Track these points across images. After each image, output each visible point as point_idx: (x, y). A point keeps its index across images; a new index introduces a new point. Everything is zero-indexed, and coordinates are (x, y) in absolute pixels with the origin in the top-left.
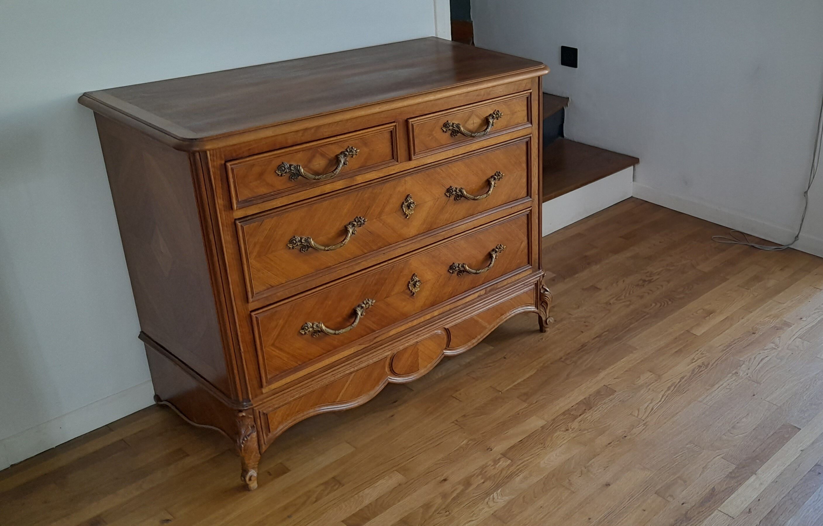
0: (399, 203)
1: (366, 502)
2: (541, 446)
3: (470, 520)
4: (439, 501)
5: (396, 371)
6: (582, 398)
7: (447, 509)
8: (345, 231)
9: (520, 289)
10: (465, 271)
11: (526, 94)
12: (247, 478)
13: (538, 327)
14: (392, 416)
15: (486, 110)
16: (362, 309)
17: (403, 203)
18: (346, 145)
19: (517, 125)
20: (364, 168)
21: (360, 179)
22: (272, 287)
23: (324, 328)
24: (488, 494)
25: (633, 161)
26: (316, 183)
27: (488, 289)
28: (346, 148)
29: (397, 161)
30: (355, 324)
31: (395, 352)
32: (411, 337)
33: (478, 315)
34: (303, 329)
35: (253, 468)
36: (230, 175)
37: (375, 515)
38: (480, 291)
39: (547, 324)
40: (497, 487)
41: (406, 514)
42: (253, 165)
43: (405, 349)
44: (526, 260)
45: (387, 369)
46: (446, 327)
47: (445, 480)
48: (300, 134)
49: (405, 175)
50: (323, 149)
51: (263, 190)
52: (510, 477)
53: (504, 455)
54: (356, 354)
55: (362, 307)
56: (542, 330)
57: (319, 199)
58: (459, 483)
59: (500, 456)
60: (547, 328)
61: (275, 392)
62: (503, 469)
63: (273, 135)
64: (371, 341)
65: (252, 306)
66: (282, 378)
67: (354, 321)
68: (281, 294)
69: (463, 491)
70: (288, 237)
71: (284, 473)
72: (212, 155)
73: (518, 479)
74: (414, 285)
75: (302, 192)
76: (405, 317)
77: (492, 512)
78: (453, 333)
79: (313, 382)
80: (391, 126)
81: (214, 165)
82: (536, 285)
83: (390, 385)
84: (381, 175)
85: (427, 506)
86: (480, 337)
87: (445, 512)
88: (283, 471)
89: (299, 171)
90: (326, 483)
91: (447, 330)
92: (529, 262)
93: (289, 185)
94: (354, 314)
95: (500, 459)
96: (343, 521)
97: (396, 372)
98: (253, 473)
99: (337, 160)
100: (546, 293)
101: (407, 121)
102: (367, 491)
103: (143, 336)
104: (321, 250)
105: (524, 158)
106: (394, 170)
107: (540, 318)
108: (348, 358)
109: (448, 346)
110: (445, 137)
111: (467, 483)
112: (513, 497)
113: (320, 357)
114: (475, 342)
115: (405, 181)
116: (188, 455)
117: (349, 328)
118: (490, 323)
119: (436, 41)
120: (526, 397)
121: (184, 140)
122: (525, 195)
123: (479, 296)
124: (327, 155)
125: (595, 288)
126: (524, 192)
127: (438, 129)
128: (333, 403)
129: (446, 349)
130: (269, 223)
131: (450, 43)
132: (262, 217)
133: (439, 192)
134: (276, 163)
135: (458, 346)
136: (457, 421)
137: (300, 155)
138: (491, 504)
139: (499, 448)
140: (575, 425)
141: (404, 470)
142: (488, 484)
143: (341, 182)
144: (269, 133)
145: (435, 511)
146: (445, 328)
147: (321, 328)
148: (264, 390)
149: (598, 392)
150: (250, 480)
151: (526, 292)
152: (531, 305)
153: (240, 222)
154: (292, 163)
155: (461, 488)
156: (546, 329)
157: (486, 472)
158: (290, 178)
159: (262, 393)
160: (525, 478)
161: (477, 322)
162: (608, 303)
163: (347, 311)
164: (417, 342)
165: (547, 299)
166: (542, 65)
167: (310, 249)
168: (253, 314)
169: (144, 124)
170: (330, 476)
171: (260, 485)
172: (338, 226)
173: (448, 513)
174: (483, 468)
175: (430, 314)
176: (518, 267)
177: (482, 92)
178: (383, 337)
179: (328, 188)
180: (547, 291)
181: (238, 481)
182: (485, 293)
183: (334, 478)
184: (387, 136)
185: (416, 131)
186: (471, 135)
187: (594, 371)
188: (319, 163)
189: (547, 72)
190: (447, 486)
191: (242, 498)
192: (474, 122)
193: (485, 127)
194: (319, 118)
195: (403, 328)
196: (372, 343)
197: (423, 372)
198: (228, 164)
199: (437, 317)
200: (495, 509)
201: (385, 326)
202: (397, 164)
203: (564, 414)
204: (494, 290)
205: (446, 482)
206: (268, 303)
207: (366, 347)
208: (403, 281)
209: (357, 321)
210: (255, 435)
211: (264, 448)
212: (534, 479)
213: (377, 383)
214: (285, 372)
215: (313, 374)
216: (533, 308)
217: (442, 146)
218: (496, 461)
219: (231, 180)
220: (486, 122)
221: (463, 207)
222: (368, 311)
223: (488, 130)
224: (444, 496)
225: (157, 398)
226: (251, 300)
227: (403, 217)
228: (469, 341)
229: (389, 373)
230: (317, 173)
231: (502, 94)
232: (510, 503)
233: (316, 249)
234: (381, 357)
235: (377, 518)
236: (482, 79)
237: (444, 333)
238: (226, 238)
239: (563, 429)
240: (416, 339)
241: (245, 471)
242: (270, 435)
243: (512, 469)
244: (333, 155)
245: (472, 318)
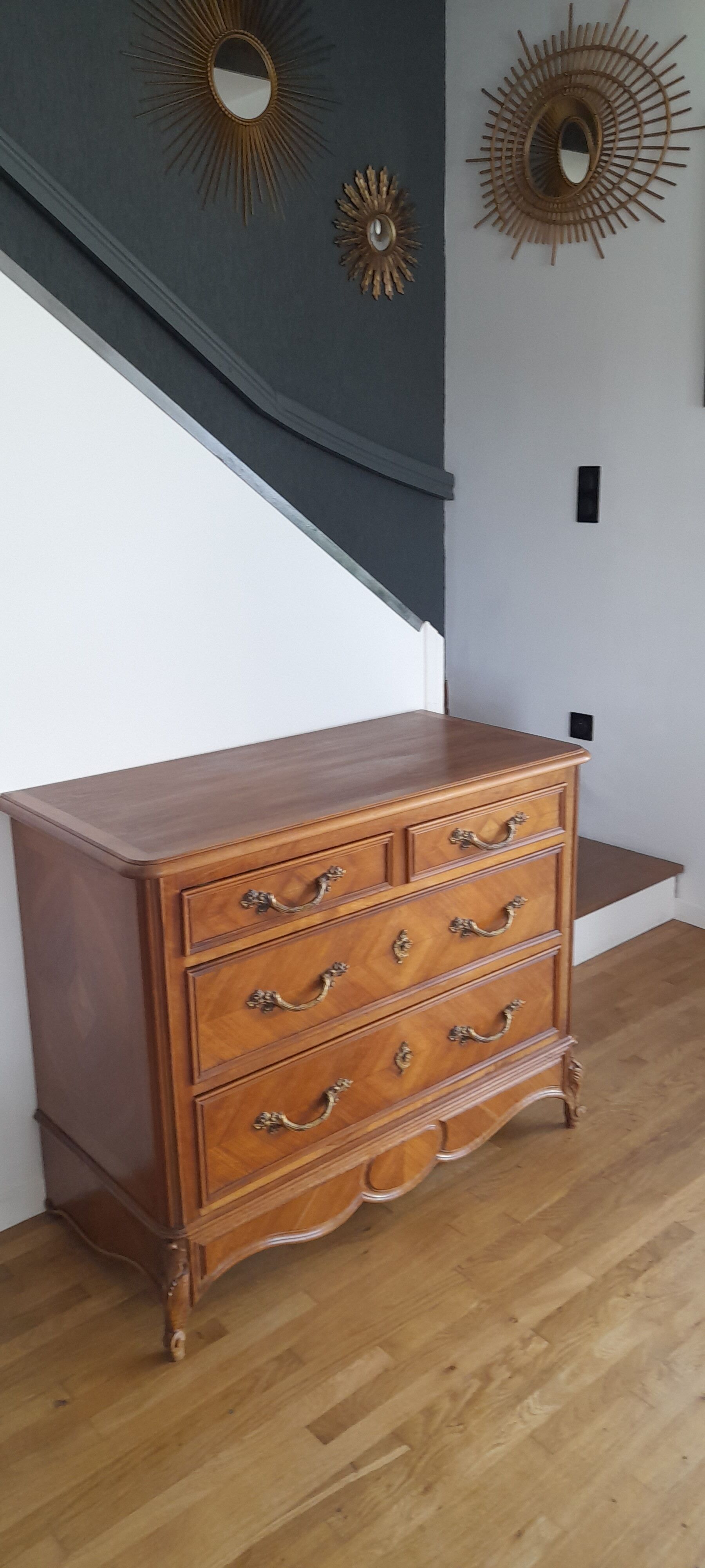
0: (390, 943)
1: (341, 1395)
2: (591, 1319)
3: (495, 1443)
4: (446, 1404)
5: (375, 1184)
6: (642, 1241)
7: (460, 1420)
8: (320, 982)
9: (542, 1063)
10: (470, 1038)
11: (558, 789)
12: (173, 1343)
13: (563, 1119)
14: (366, 1252)
15: (505, 811)
16: (336, 1094)
17: (395, 942)
18: (328, 864)
19: (546, 830)
20: (349, 894)
21: (343, 910)
22: (225, 1062)
23: (286, 1120)
24: (519, 1398)
25: (674, 869)
26: (291, 916)
27: (500, 1063)
28: (329, 868)
29: (391, 885)
30: (326, 1115)
31: (374, 1156)
32: (396, 1134)
33: (485, 1103)
34: (258, 1121)
35: (181, 1328)
36: (186, 909)
37: (353, 1420)
38: (487, 1065)
39: (577, 1116)
40: (533, 1386)
41: (399, 1423)
42: (214, 895)
43: (388, 1152)
44: (550, 1022)
45: (362, 1182)
46: (443, 1119)
47: (452, 1368)
48: (274, 851)
49: (401, 903)
50: (300, 870)
51: (223, 928)
52: (550, 1371)
53: (537, 1331)
54: (323, 1159)
55: (336, 1091)
56: (569, 1123)
57: (290, 939)
58: (474, 1375)
59: (529, 1333)
60: (576, 1121)
61: (217, 1214)
62: (537, 1358)
63: (243, 854)
64: (343, 1139)
65: (197, 1089)
66: (226, 1193)
67: (324, 1112)
68: (235, 1073)
69: (481, 1389)
70: (249, 991)
71: (221, 1336)
72: (166, 883)
73: (563, 1376)
74: (404, 1058)
75: (271, 930)
76: (389, 1103)
77: (529, 1431)
78: (452, 1128)
79: (266, 1200)
80: (385, 838)
81: (167, 894)
82: (563, 1057)
83: (366, 1206)
84: (370, 904)
85: (429, 1412)
86: (487, 1135)
87: (457, 1424)
88: (217, 1333)
89: (269, 901)
90: (279, 1358)
91: (443, 1124)
92: (555, 1024)
93: (256, 920)
94: (324, 1099)
95: (530, 1339)
96: (308, 1427)
97: (376, 1188)
98: (180, 1335)
99: (316, 885)
100: (577, 1069)
101: (406, 831)
102: (339, 1377)
103: (40, 1116)
104: (289, 1009)
105: (552, 877)
106: (386, 896)
107: (566, 1105)
108: (313, 1165)
109: (444, 1149)
110: (452, 850)
111: (486, 1376)
112: (558, 1407)
113: (276, 1163)
114: (478, 1141)
115: (400, 911)
116: (89, 1297)
117: (317, 1122)
118: (499, 1114)
119: (424, 716)
120: (558, 1233)
121: (135, 863)
122: (553, 928)
123: (487, 1074)
124: (305, 879)
125: (637, 1060)
126: (551, 924)
127: (444, 840)
128: (290, 1231)
129: (441, 1152)
130: (227, 972)
131: (442, 718)
132: (220, 965)
133: (441, 925)
134: (242, 891)
135: (457, 1147)
136: (459, 1266)
137: (273, 879)
138: (527, 1416)
139: (530, 1317)
140: (638, 1286)
141: (390, 1346)
142: (518, 1380)
143: (318, 914)
144: (237, 852)
145: (442, 1422)
146: (440, 1121)
147: (281, 1120)
148: (203, 1212)
149: (667, 1234)
150: (176, 1346)
151: (549, 1069)
152: (555, 1086)
153: (192, 973)
154: (261, 891)
155: (476, 1384)
156: (576, 1123)
157: (512, 1359)
158: (257, 911)
159: (200, 1216)
160: (574, 1375)
161: (483, 1112)
162: (662, 1086)
163: (315, 1095)
164: (403, 1142)
165: (578, 1079)
166: (581, 749)
167: (276, 1008)
168: (198, 1100)
169: (78, 839)
170: (286, 1346)
171: (188, 1354)
172: (313, 975)
173: (461, 1427)
174: (508, 1350)
175: (421, 1101)
176: (541, 1031)
177: (503, 788)
178: (360, 1134)
179: (303, 923)
180: (578, 1067)
181: (157, 1345)
182: (495, 1070)
183: (289, 1350)
184: (381, 851)
185: (418, 843)
186: (488, 846)
187: (656, 1196)
188: (295, 889)
189: (587, 759)
190: (455, 1380)
191: (164, 1375)
192: (491, 829)
193: (505, 836)
194: (299, 829)
195: (386, 1120)
196: (344, 1143)
197: (408, 1186)
198: (185, 894)
199: (432, 1105)
200: (534, 1426)
201: (363, 1118)
202: (392, 888)
203: (619, 1266)
204: (505, 1064)
205: (455, 1373)
206: (217, 1085)
207: (337, 1149)
208: (388, 1053)
209: (329, 1111)
210: (186, 1278)
211: (197, 1297)
212: (589, 1379)
213: (348, 1202)
214: (230, 1185)
215: (267, 1187)
216: (557, 1092)
217: (447, 861)
218: (525, 1342)
219: (186, 916)
220: (506, 828)
221: (471, 946)
222: (342, 1096)
223: (509, 840)
224: (454, 1396)
225: (49, 1203)
226: (197, 1080)
227: (394, 961)
228: (472, 1140)
229: (364, 1187)
230: (291, 903)
231: (527, 790)
232: (555, 1418)
233: (282, 1008)
234: (355, 1164)
235: (358, 1425)
236: (503, 772)
237: (439, 1128)
238: (173, 993)
239: (622, 1293)
240: (402, 1137)
241: (170, 1331)
242: (206, 1278)
243: (552, 1357)
244: (312, 879)
245: (476, 1108)
